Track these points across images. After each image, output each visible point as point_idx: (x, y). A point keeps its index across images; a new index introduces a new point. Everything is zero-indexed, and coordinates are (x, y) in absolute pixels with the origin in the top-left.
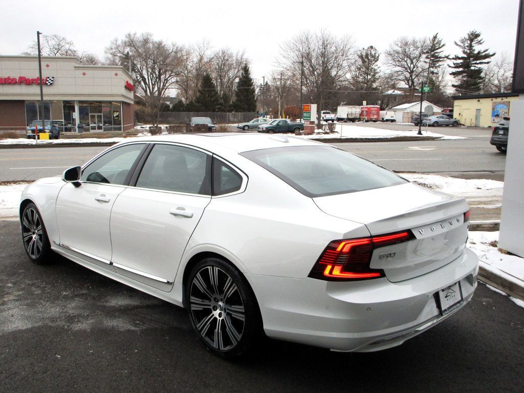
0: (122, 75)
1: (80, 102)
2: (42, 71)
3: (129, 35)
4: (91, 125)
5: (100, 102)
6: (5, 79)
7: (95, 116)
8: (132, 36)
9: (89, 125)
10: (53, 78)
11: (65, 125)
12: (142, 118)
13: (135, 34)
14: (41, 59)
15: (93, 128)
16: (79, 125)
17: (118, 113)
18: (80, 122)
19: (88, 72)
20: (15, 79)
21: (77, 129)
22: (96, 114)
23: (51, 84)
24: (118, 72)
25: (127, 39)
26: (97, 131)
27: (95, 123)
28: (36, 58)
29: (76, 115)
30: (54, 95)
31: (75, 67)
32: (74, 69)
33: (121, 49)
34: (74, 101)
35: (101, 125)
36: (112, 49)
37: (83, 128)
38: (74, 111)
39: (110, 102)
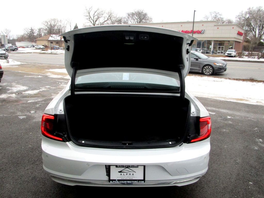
0: (236, 28)
1: (215, 41)
2: (194, 27)
3: (250, 8)
4: (218, 51)
5: (224, 41)
6: (186, 31)
7: (220, 47)
8: (251, 8)
9: (217, 51)
10: (204, 30)
11: (206, 51)
12: (247, 49)
13: (253, 8)
14: (194, 23)
15: (219, 53)
16: (212, 51)
17: (232, 46)
18: (213, 50)
19: (220, 27)
20: (189, 31)
21: (211, 53)
22: (221, 46)
23: (203, 33)
24: (234, 27)
25: (248, 11)
26: (220, 54)
27: (220, 51)
28: (192, 22)
29: (212, 47)
30: (204, 38)
31: (215, 25)
32: (214, 26)
33: (244, 15)
34: (212, 40)
35: (222, 51)
36: (239, 16)
37: (214, 52)
38: (211, 45)
39: (229, 41)
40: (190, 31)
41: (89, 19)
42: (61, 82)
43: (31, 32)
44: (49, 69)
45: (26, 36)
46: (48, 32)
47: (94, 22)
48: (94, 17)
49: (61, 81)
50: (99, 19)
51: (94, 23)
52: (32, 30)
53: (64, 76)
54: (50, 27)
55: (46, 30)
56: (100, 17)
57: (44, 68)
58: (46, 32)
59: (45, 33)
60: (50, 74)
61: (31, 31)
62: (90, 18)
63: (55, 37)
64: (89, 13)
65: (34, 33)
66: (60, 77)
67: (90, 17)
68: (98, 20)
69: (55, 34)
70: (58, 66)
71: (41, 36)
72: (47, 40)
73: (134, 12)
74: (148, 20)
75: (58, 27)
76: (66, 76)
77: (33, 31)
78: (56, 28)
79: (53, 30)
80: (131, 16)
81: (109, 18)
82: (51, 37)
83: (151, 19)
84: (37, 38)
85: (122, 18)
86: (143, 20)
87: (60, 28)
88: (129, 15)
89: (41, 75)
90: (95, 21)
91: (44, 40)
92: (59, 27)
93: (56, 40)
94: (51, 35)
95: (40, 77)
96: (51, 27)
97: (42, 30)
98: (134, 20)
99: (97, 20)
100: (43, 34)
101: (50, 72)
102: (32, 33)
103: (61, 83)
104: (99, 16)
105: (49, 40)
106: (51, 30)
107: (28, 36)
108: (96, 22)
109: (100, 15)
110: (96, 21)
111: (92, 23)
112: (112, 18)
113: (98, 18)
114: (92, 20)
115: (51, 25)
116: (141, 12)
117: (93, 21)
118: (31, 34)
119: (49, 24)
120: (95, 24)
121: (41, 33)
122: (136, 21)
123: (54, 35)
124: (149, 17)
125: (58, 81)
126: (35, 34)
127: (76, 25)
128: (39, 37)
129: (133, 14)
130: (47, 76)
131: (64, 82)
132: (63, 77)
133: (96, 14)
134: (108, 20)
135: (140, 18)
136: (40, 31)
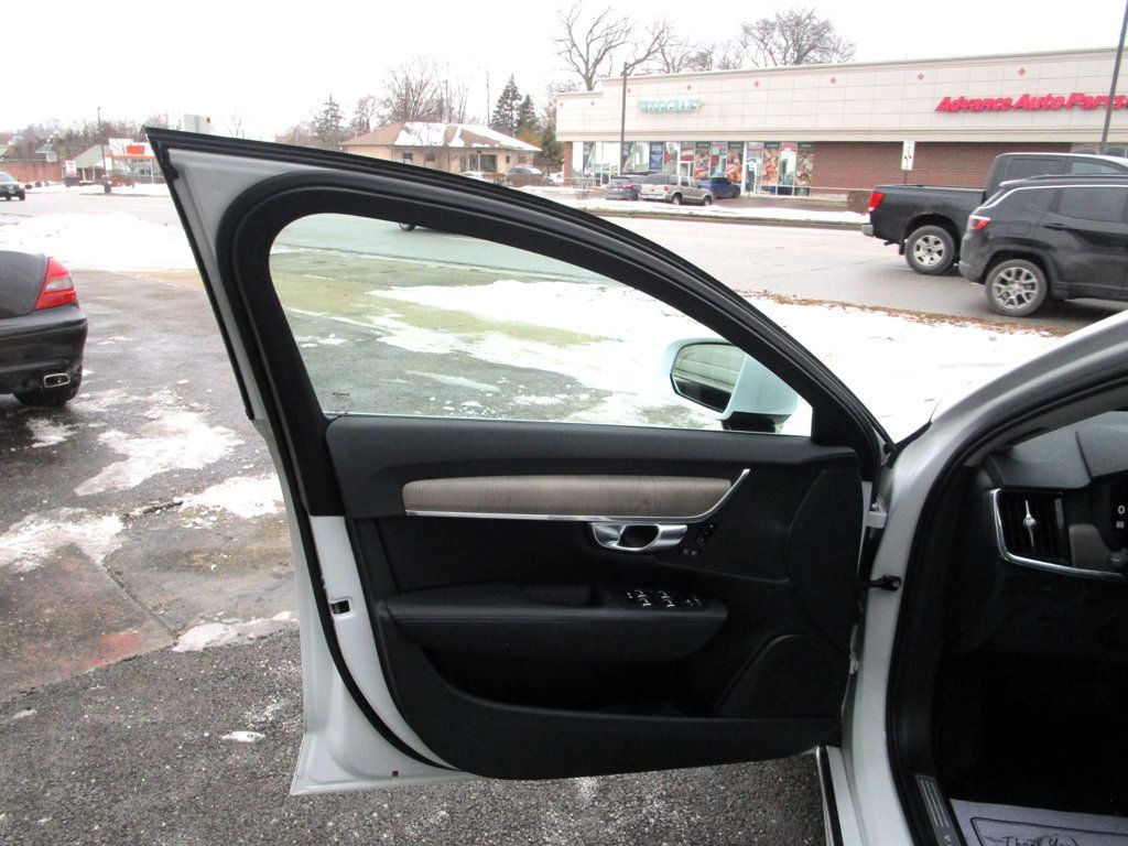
6: (1042, 99)
40: (1067, 97)
41: (570, 51)
43: (327, 112)
44: (387, 286)
45: (307, 131)
46: (395, 112)
47: (590, 65)
48: (588, 45)
50: (612, 50)
51: (588, 70)
52: (333, 106)
53: (469, 335)
54: (404, 92)
55: (386, 107)
56: (614, 44)
57: (364, 281)
58: (388, 112)
59: (382, 117)
61: (327, 107)
62: (574, 50)
63: (424, 135)
64: (570, 28)
65: (340, 117)
67: (574, 45)
68: (606, 57)
69: (422, 120)
70: (435, 265)
71: (367, 130)
72: (387, 146)
73: (773, 19)
74: (835, 50)
75: (435, 91)
76: (479, 339)
77: (336, 108)
78: (428, 97)
79: (416, 103)
80: (756, 33)
81: (657, 46)
82: (408, 131)
83: (851, 45)
84: (348, 139)
85: (714, 47)
86: (812, 54)
87: (444, 97)
88: (746, 30)
90: (592, 60)
91: (376, 146)
92: (439, 92)
93: (427, 147)
94: (408, 125)
96: (407, 93)
97: (370, 102)
98: (771, 54)
99: (601, 59)
100: (374, 124)
101: (395, 305)
102: (332, 117)
104: (610, 38)
105: (397, 143)
106: (405, 105)
107: (317, 131)
108: (598, 67)
109: (618, 35)
110: (597, 62)
111: (578, 71)
112: (666, 49)
113: (606, 50)
114: (581, 56)
115: (408, 85)
116: (805, 15)
117: (587, 63)
118: (327, 121)
119: (400, 80)
120: (593, 74)
121: (365, 119)
122: (778, 56)
123: (417, 126)
124: (840, 40)
125: (435, 386)
126: (344, 124)
127: (511, 82)
128: (359, 135)
129: (767, 27)
130: (375, 338)
133: (597, 31)
134: (650, 57)
135: (797, 42)
136: (362, 109)
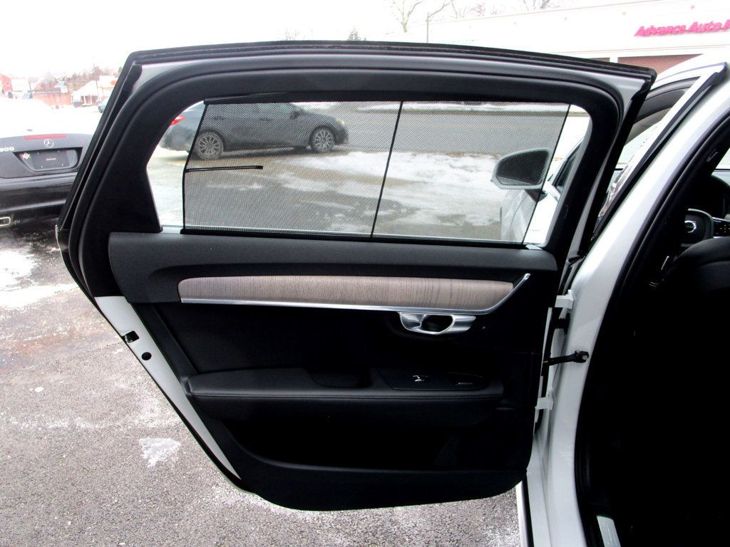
40: (724, 23)
42: (331, 212)
48: (403, 2)
49: (331, 208)
51: (403, 19)
60: (288, 178)
66: (320, 186)
67: (394, 3)
89: (259, 181)
95: (257, 190)
98: (525, 3)
99: (413, 9)
103: (331, 215)
110: (409, 14)
111: (398, 20)
113: (415, 5)
114: (399, 10)
117: (403, 14)
120: (407, 21)
125: (318, 208)
130: (280, 184)
131: (340, 211)
132: (332, 188)
